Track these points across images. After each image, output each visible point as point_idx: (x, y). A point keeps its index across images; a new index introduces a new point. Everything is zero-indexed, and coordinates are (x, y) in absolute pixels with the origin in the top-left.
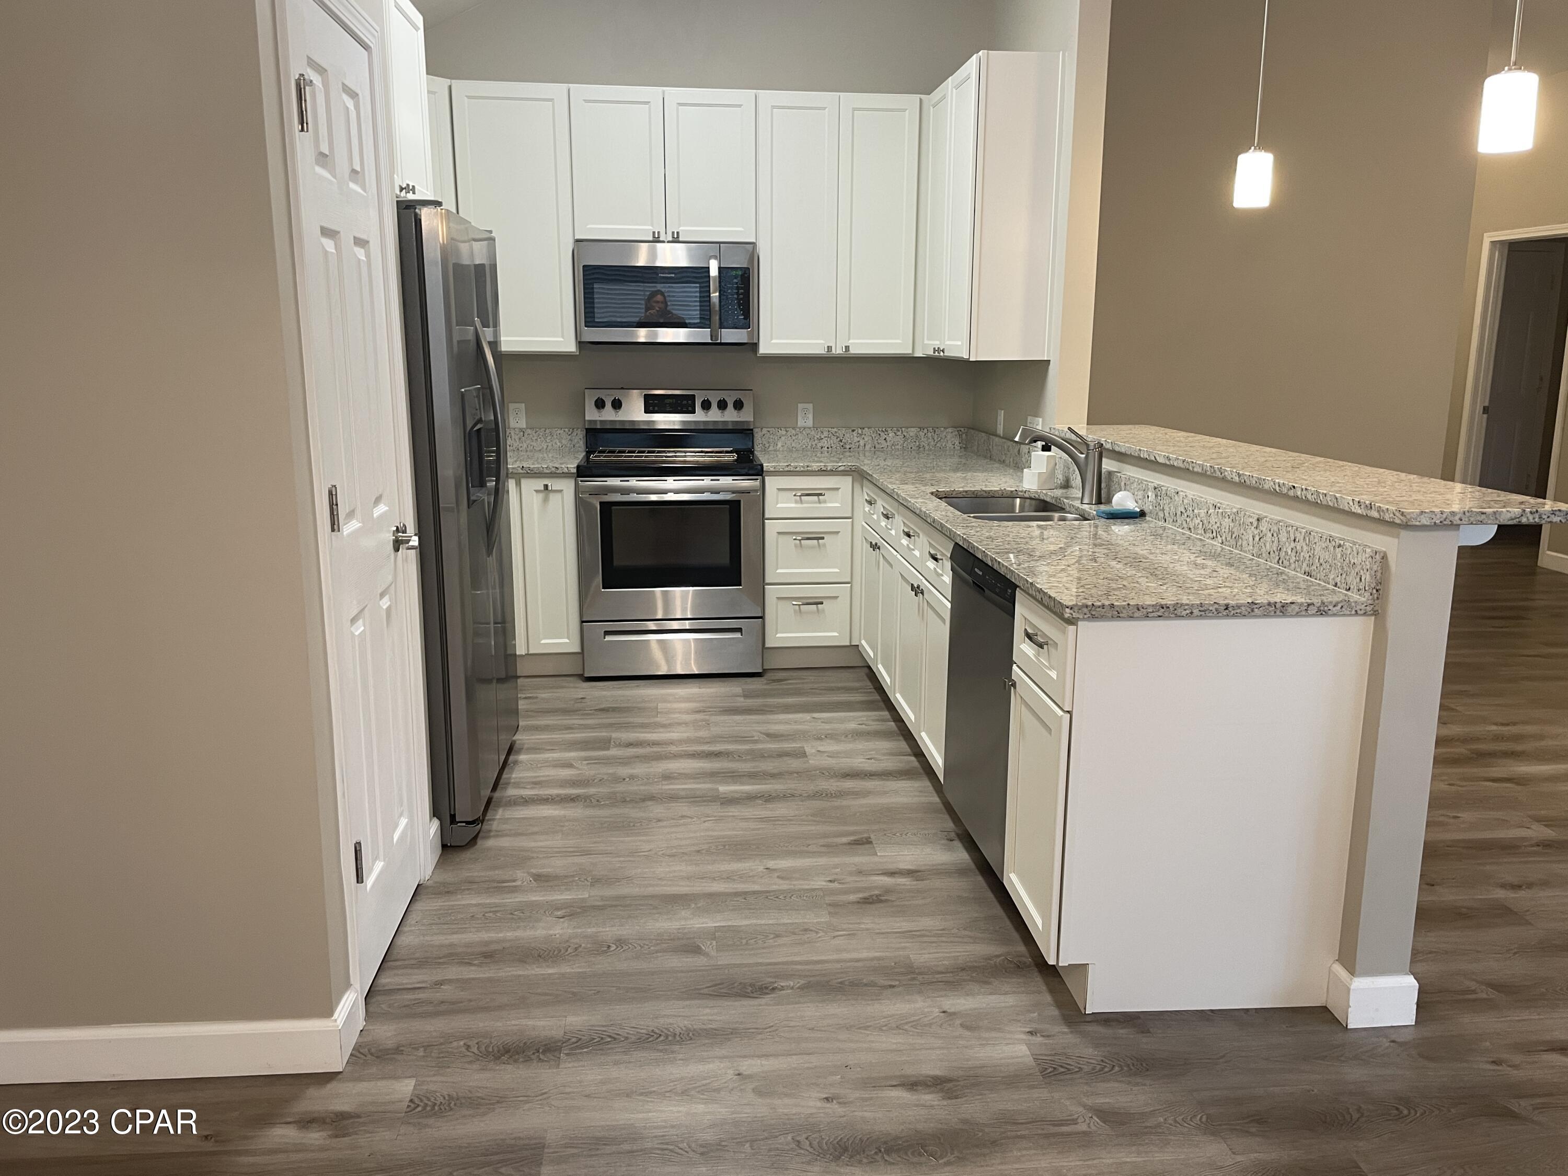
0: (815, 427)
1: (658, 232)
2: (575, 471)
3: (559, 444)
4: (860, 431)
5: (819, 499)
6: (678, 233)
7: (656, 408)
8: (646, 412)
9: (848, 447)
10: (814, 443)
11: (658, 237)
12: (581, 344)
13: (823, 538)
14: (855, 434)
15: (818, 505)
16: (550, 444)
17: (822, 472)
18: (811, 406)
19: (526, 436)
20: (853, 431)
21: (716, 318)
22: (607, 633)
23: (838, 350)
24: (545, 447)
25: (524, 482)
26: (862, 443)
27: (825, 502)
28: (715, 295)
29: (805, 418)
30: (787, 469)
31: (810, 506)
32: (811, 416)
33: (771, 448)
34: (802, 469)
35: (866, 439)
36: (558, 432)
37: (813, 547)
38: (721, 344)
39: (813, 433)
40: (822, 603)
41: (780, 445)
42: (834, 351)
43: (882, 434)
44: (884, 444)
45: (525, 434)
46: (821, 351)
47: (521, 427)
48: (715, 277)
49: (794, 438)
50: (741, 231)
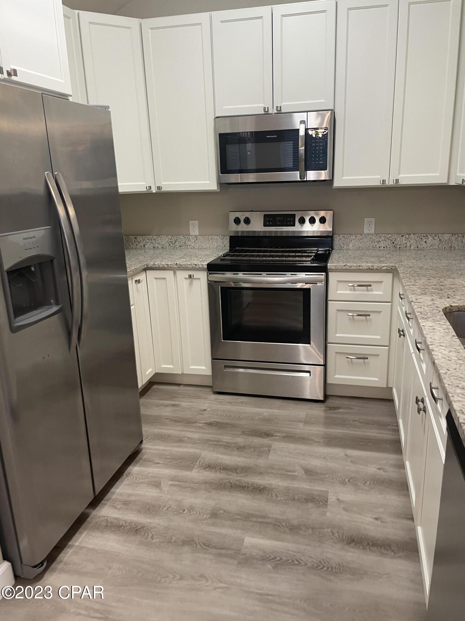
0: (376, 234)
1: (268, 108)
2: (206, 267)
3: (216, 245)
4: (407, 236)
5: (367, 289)
6: (280, 107)
7: (271, 223)
8: (264, 226)
9: (398, 247)
10: (374, 244)
11: (268, 111)
12: (221, 184)
13: (369, 315)
14: (404, 238)
15: (366, 293)
16: (211, 245)
17: (370, 270)
18: (373, 220)
19: (198, 240)
20: (402, 236)
21: (302, 164)
22: (226, 367)
23: (390, 182)
24: (209, 246)
25: (179, 273)
26: (408, 244)
27: (372, 290)
28: (302, 149)
29: (369, 227)
30: (344, 268)
31: (361, 293)
32: (373, 227)
33: (345, 247)
34: (355, 268)
35: (412, 242)
36: (216, 238)
37: (362, 321)
38: (307, 181)
39: (374, 237)
40: (367, 358)
41: (351, 245)
42: (387, 183)
43: (423, 238)
44: (425, 245)
45: (198, 239)
46: (377, 183)
47: (195, 234)
48: (303, 136)
49: (361, 241)
50: (324, 102)
